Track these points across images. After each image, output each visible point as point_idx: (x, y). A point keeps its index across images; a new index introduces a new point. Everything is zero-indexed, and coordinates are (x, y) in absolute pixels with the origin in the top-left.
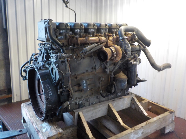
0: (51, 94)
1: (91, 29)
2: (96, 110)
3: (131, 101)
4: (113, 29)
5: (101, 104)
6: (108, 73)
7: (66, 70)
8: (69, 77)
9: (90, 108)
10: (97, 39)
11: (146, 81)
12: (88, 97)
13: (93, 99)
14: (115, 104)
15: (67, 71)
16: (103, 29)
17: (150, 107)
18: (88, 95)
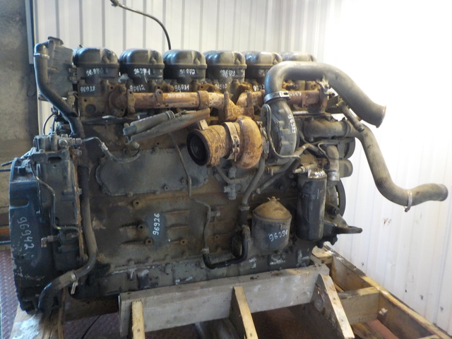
0: (29, 244)
1: (185, 68)
2: (191, 301)
3: (316, 284)
4: (262, 71)
5: (209, 286)
8: (73, 204)
9: (171, 294)
10: (192, 96)
11: (360, 231)
12: (166, 262)
13: (185, 268)
14: (256, 289)
15: (70, 185)
16: (225, 69)
17: (384, 310)
18: (166, 255)
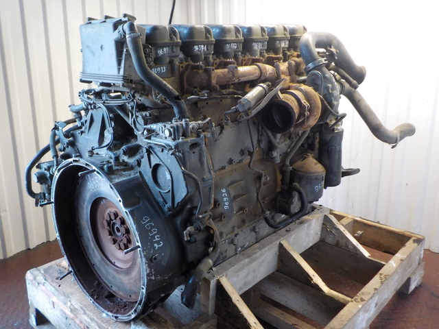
0: (159, 244)
1: (230, 42)
2: (255, 263)
3: (323, 224)
4: (278, 42)
5: (264, 246)
6: (278, 160)
7: (204, 169)
9: (242, 262)
10: (255, 69)
12: (235, 233)
13: (245, 237)
14: (291, 240)
16: (256, 42)
17: (360, 232)
18: (233, 227)
